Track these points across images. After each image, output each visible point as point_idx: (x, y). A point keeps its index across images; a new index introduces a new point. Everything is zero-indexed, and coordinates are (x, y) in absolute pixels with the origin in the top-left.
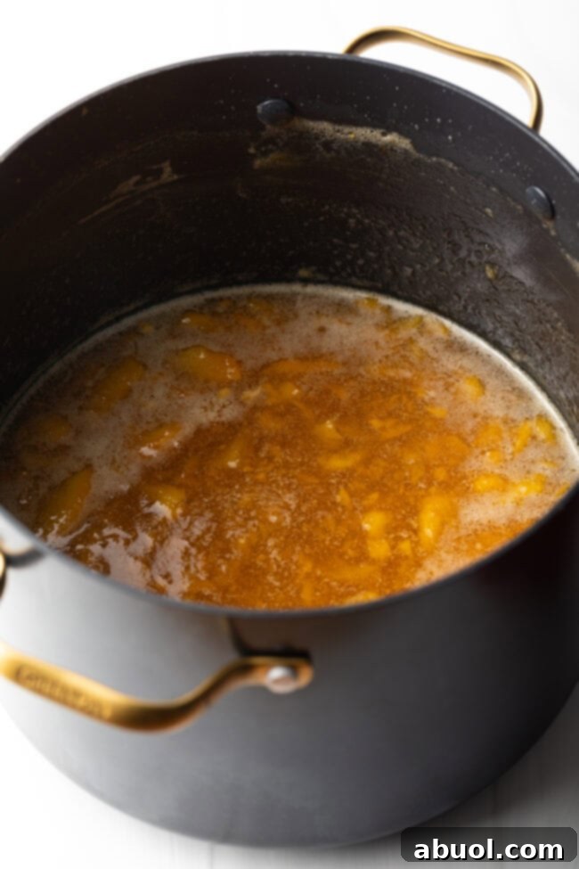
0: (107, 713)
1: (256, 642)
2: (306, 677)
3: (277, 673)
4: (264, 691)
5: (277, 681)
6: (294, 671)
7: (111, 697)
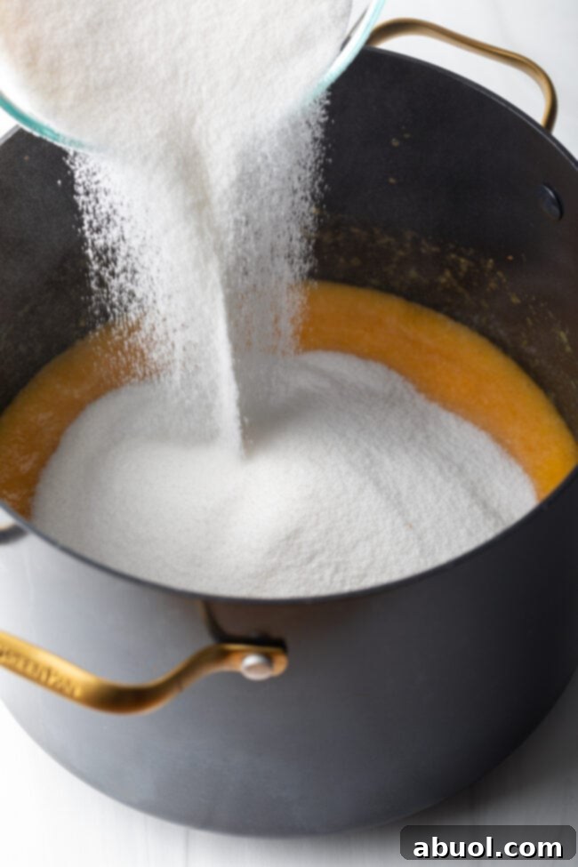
0: (78, 693)
1: (231, 628)
2: (280, 665)
3: (252, 660)
4: (238, 677)
5: (251, 668)
6: (269, 660)
7: (81, 677)
